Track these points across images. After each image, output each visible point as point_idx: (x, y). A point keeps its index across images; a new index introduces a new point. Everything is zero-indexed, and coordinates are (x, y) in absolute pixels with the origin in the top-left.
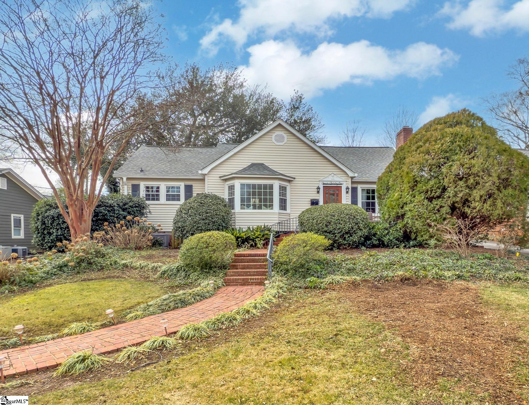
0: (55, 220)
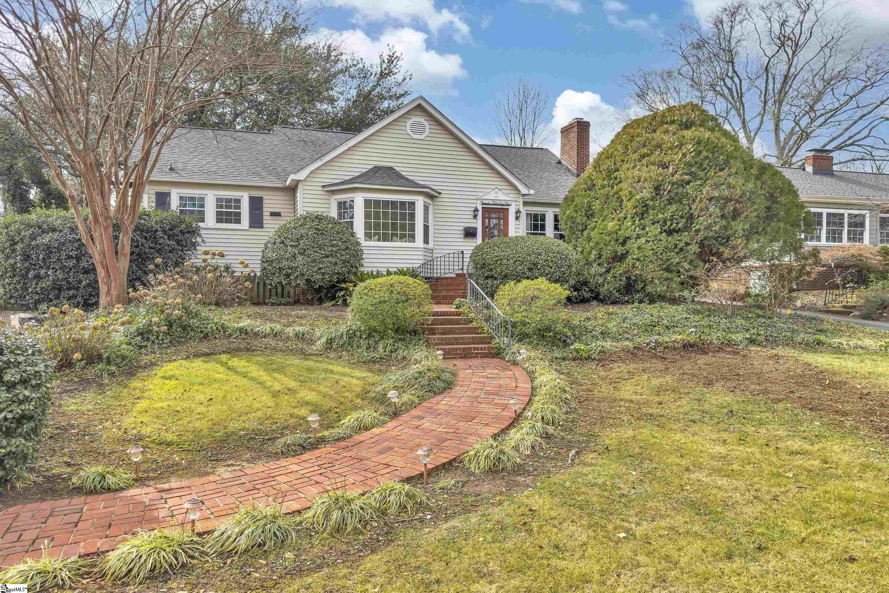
0: (51, 252)
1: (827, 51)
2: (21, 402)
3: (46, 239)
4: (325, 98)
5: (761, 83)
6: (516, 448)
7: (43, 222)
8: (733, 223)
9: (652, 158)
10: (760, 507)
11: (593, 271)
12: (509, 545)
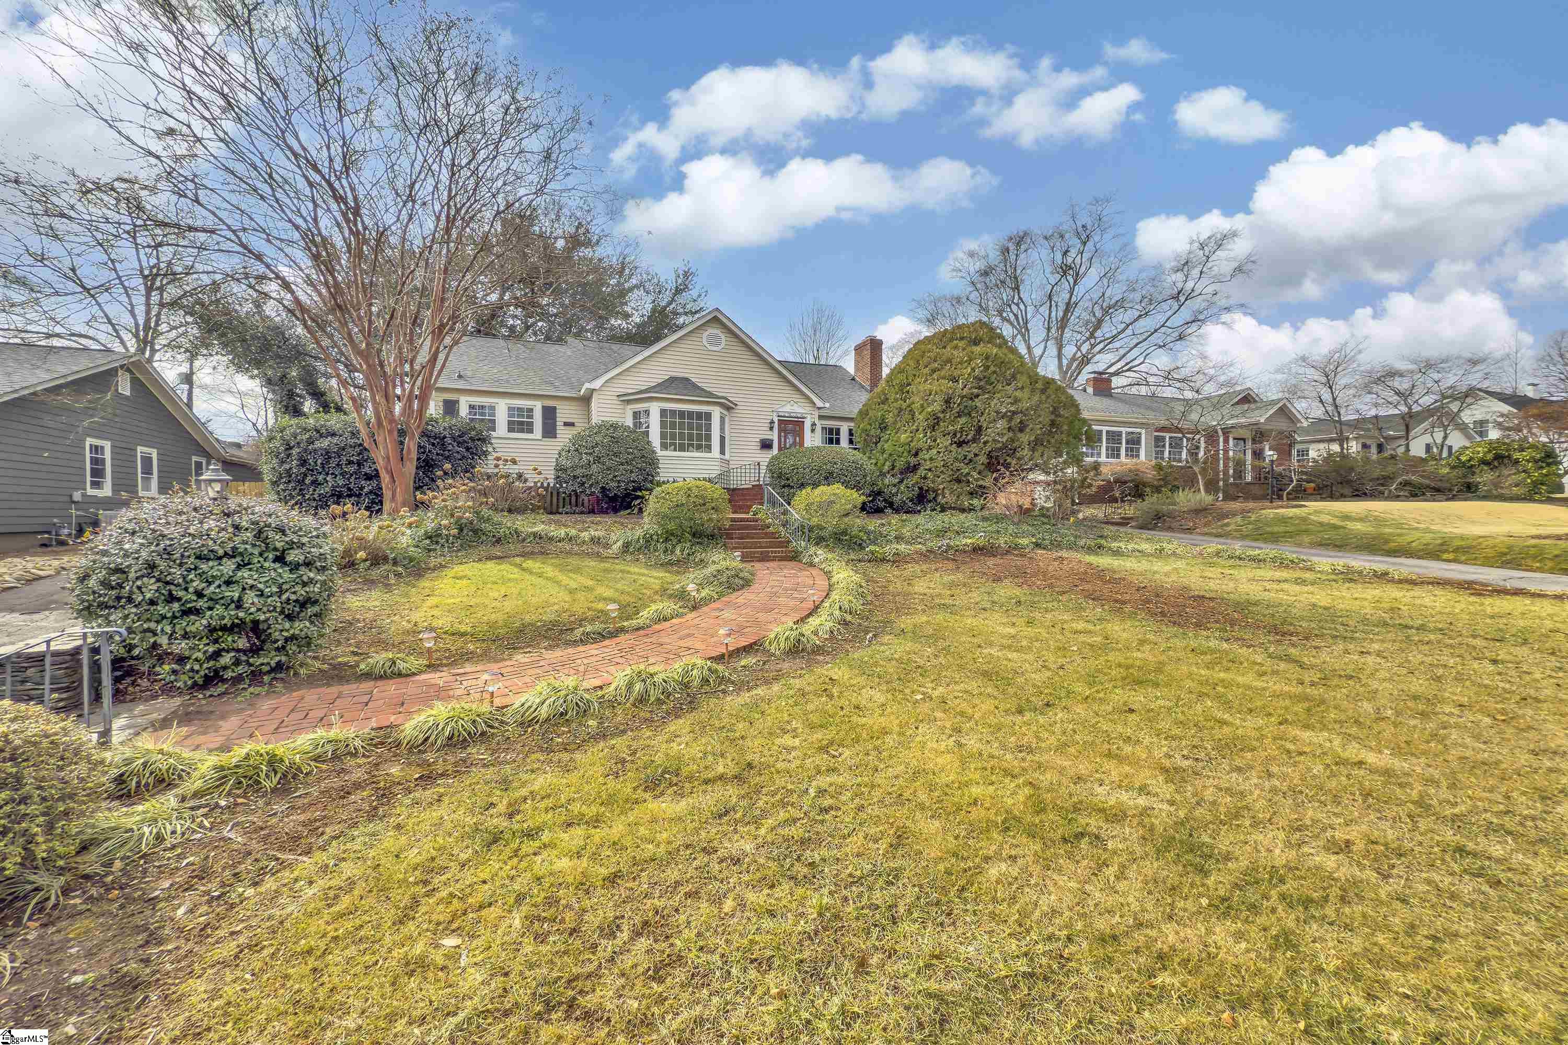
0: (330, 457)
1: (1105, 281)
2: (305, 584)
3: (324, 443)
4: (618, 313)
5: (1044, 310)
6: (815, 633)
7: (322, 426)
8: (1019, 435)
9: (943, 373)
10: (1049, 674)
11: (887, 481)
12: (810, 707)
